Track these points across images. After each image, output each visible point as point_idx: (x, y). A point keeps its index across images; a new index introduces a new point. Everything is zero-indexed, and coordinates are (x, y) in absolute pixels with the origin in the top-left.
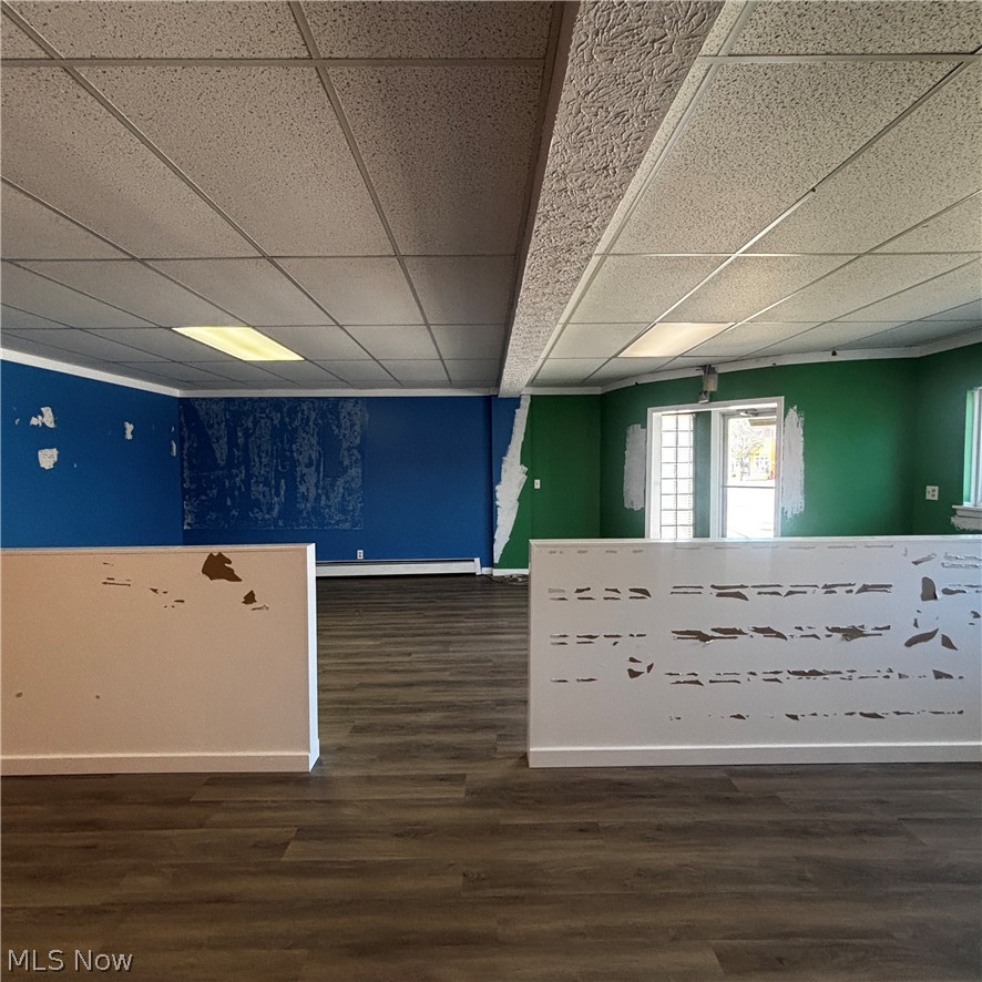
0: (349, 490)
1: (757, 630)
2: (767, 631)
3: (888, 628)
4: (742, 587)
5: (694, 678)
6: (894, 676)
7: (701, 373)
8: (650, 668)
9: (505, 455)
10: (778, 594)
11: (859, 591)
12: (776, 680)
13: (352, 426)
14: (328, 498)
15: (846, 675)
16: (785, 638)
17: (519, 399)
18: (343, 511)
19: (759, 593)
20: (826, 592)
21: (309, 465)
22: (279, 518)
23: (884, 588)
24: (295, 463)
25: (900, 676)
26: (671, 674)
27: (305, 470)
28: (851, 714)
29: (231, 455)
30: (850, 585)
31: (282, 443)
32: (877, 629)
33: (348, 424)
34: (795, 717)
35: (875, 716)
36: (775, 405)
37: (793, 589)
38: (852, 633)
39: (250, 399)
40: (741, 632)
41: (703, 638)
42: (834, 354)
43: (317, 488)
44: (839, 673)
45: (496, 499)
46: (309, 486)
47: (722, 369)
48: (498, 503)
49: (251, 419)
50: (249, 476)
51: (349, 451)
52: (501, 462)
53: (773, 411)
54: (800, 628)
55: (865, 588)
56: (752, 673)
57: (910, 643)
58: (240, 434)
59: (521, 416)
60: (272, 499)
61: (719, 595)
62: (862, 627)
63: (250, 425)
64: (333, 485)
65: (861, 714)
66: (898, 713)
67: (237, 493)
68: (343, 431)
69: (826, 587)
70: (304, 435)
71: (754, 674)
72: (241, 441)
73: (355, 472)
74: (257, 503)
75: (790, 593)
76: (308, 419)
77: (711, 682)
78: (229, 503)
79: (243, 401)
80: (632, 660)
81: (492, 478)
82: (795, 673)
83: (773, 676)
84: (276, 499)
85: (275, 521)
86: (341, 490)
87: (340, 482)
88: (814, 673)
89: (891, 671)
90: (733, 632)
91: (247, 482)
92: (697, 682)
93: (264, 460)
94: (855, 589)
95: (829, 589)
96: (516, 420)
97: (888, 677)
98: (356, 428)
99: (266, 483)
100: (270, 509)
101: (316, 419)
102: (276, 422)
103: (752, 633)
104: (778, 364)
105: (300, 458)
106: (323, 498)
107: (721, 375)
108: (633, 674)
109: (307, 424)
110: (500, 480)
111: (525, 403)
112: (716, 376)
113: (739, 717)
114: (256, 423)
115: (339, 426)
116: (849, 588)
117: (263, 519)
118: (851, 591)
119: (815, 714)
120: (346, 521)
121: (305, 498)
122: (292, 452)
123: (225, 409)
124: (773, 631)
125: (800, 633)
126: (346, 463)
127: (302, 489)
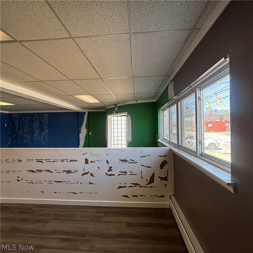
0: (45, 135)
1: (46, 170)
2: (48, 171)
3: (77, 171)
4: (42, 160)
5: (32, 182)
6: (79, 183)
7: (114, 106)
8: (22, 179)
9: (82, 126)
10: (50, 162)
11: (70, 161)
12: (51, 183)
13: (46, 119)
14: (40, 137)
15: (68, 182)
16: (52, 172)
17: (85, 112)
18: (44, 140)
19: (46, 161)
20: (62, 162)
21: (36, 129)
22: (29, 142)
23: (76, 161)
24: (33, 129)
25: (81, 183)
26: (27, 181)
27: (36, 130)
28: (69, 192)
29: (19, 126)
30: (67, 160)
31: (30, 123)
32: (74, 171)
33: (45, 119)
34: (56, 193)
35: (75, 193)
36: (126, 114)
37: (54, 161)
38: (69, 172)
39: (24, 113)
40: (42, 171)
41: (34, 172)
42: (136, 101)
43: (38, 134)
44: (66, 182)
45: (80, 137)
46: (36, 134)
47: (118, 106)
48: (80, 138)
49: (24, 118)
50: (23, 132)
51: (45, 125)
52: (81, 128)
53: (125, 116)
54: (56, 170)
55: (71, 161)
56: (45, 181)
57: (83, 175)
58: (21, 122)
59: (86, 117)
60: (28, 137)
61: (37, 162)
62: (71, 170)
63: (24, 119)
64: (42, 134)
65: (72, 193)
66: (80, 193)
67: (20, 136)
68: (44, 121)
69: (62, 160)
70: (36, 122)
71: (46, 181)
72: (21, 123)
73: (47, 131)
74: (25, 138)
75: (53, 161)
76: (36, 118)
77: (36, 183)
78: (18, 138)
79: (22, 114)
80: (18, 177)
81: (79, 132)
82: (55, 181)
83: (50, 182)
84: (29, 137)
85: (28, 142)
86: (43, 135)
87: (43, 133)
88: (60, 182)
89: (78, 182)
90: (41, 171)
91: (22, 133)
92: (33, 183)
93: (27, 128)
94: (69, 161)
95: (63, 161)
96: (84, 118)
97: (78, 183)
98: (47, 120)
99: (27, 133)
100: (28, 140)
101: (38, 118)
102: (29, 119)
103: (45, 171)
104: (126, 104)
105: (34, 127)
106: (39, 137)
107: (118, 107)
108: (18, 180)
109: (36, 119)
110: (80, 133)
111: (87, 114)
112: (117, 107)
113: (43, 192)
114: (25, 119)
115: (43, 120)
116: (67, 161)
117: (26, 142)
118: (68, 161)
119: (60, 192)
120: (44, 142)
121: (35, 137)
122: (33, 126)
123: (19, 116)
124: (50, 171)
125: (56, 171)
126: (45, 128)
127: (35, 135)
